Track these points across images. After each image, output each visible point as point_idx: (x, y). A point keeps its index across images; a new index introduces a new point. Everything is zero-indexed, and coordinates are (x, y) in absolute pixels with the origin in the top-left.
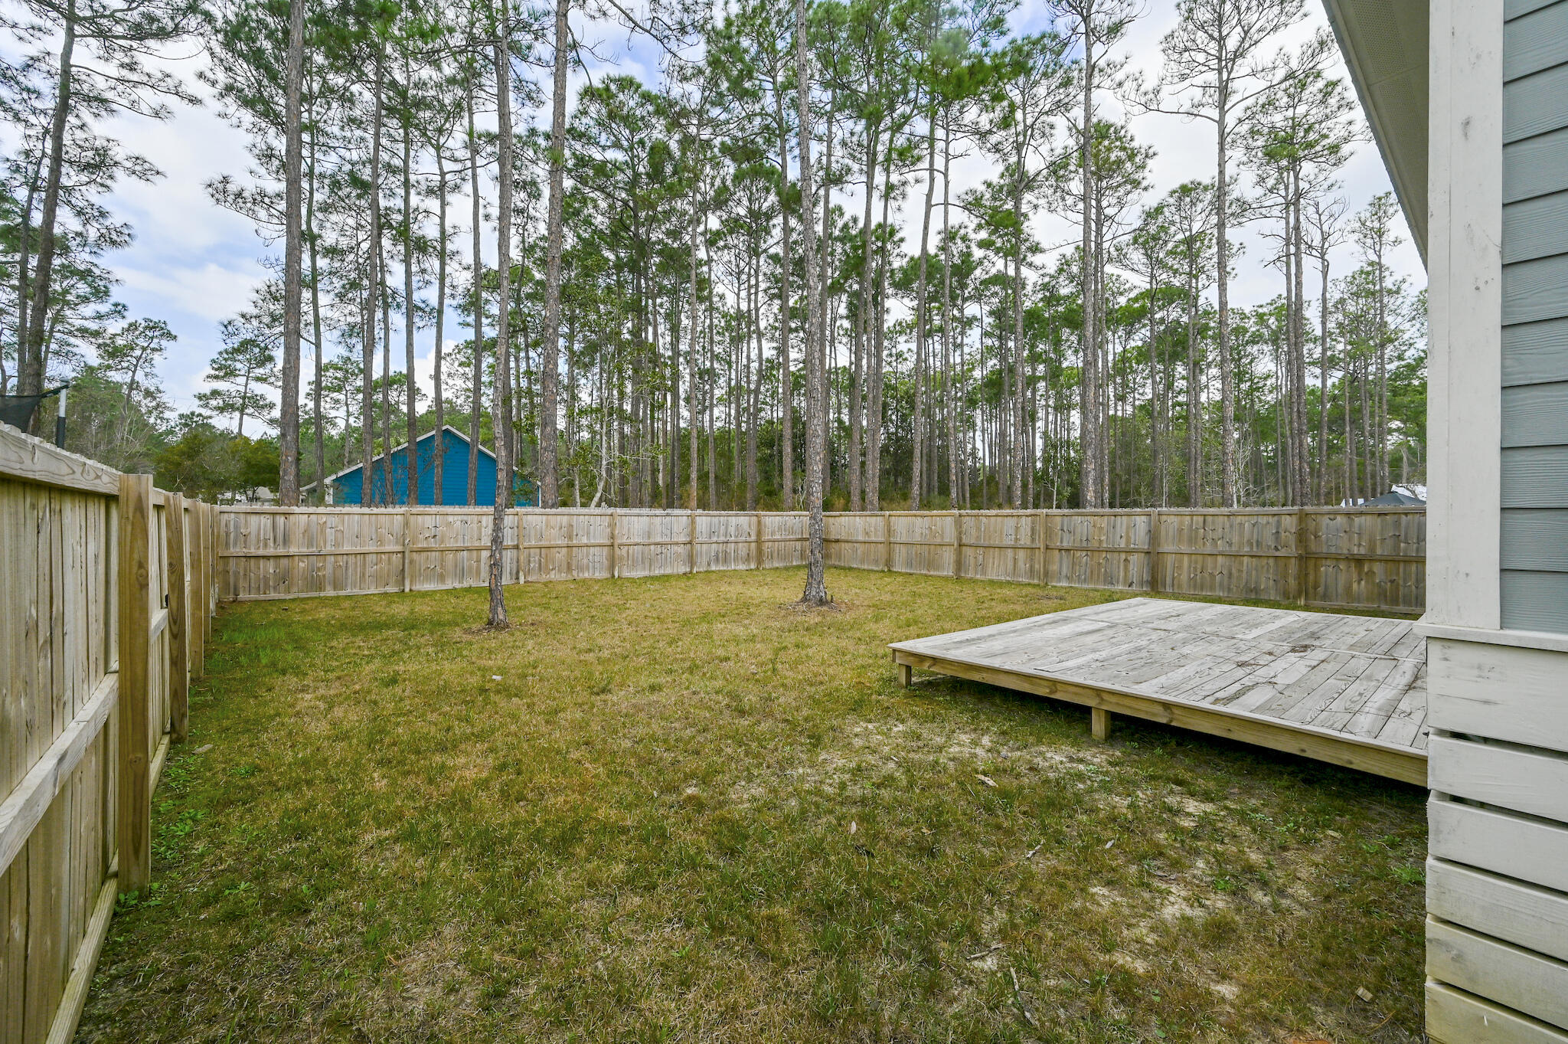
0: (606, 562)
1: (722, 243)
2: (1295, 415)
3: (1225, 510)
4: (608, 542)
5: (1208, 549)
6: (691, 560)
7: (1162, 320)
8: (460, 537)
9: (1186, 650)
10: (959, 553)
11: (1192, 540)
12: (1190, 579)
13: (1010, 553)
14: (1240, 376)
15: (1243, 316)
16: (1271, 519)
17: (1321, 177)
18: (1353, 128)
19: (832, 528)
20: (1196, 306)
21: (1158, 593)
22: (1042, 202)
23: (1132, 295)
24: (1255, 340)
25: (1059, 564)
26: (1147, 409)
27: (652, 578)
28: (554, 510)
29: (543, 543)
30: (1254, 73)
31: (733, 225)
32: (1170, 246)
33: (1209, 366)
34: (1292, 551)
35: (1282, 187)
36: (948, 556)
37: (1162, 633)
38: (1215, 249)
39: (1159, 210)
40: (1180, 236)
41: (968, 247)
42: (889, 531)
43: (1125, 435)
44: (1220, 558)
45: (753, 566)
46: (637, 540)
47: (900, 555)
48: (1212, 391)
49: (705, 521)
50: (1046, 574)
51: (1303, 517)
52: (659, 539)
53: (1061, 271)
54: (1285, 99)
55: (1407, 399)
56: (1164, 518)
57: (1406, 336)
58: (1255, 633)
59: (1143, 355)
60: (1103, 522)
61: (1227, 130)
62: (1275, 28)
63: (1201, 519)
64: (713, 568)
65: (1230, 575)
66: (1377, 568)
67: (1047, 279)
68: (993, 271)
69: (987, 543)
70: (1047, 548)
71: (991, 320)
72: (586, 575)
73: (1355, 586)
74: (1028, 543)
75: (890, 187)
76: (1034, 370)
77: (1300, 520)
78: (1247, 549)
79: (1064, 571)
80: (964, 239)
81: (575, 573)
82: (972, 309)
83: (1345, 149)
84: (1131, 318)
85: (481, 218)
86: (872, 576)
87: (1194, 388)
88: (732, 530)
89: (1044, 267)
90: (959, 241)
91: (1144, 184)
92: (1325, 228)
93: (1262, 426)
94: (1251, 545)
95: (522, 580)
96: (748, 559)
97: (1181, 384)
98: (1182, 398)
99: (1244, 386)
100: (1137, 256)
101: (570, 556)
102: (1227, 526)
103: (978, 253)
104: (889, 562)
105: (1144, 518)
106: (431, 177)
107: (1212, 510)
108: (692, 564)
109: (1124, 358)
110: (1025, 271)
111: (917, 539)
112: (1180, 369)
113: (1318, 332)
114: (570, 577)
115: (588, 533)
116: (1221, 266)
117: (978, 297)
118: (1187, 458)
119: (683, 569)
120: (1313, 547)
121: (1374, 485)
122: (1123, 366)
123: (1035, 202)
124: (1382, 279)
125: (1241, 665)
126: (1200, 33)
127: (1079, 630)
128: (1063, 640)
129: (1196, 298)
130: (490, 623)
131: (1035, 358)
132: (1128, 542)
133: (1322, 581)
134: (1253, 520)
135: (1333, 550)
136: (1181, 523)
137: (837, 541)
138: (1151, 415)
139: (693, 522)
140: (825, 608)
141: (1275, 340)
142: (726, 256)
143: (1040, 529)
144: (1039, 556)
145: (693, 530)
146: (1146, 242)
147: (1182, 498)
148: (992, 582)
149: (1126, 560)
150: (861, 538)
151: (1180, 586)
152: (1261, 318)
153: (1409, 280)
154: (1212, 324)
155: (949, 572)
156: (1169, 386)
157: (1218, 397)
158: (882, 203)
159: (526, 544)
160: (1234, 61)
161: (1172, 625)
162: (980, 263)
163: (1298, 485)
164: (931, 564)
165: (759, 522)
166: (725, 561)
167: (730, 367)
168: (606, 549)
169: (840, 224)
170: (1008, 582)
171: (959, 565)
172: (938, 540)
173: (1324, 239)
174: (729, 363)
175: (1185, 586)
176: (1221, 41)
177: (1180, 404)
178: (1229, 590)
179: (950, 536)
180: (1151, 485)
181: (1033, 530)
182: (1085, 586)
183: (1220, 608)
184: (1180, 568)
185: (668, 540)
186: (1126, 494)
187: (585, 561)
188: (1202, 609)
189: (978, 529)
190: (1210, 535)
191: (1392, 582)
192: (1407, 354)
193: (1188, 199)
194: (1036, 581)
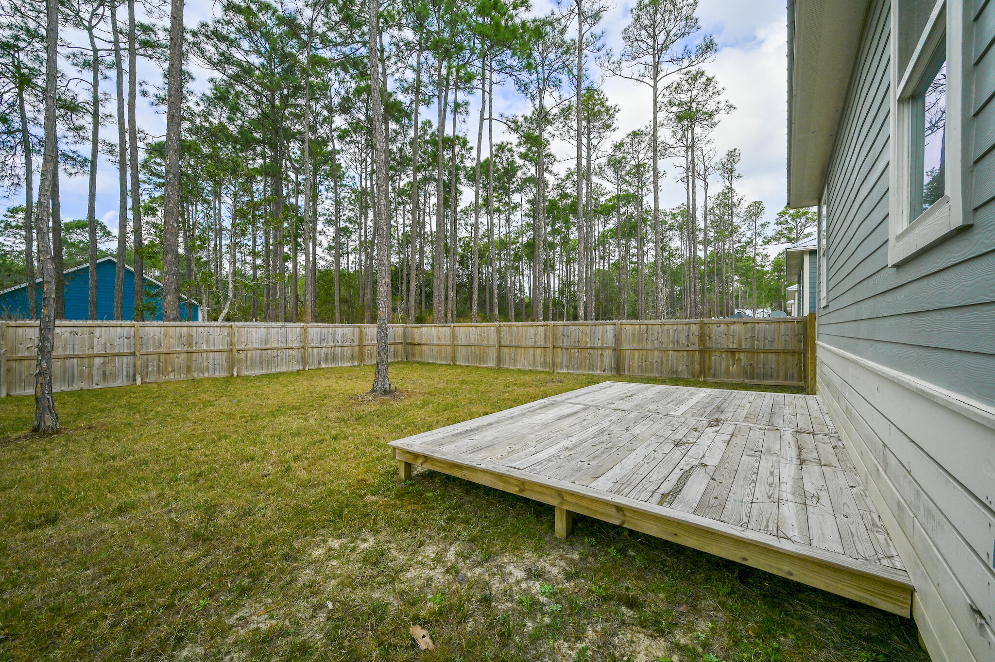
0: (225, 364)
1: (348, 139)
2: (691, 269)
3: (658, 321)
4: (228, 349)
5: (649, 346)
6: (304, 360)
7: (624, 214)
8: (69, 347)
9: (636, 431)
10: (499, 352)
11: (640, 341)
12: (639, 366)
13: (531, 351)
14: (663, 249)
15: (666, 215)
16: (684, 327)
17: (704, 136)
18: (720, 106)
19: (416, 336)
20: (641, 206)
21: (620, 375)
22: (557, 133)
23: (608, 197)
24: (671, 228)
25: (561, 357)
26: (616, 265)
27: (268, 376)
28: (173, 323)
29: (162, 350)
30: (672, 61)
31: (356, 127)
32: (628, 168)
33: (648, 242)
34: (697, 347)
35: (684, 139)
36: (492, 353)
37: (620, 413)
38: (652, 173)
39: (622, 144)
40: (633, 162)
41: (512, 156)
42: (454, 336)
43: (605, 278)
44: (656, 352)
45: (356, 364)
46: (254, 346)
47: (461, 352)
48: (650, 258)
49: (315, 331)
50: (554, 364)
51: (703, 325)
52: (275, 345)
53: (568, 177)
54: (687, 86)
55: (741, 264)
56: (624, 326)
57: (742, 230)
58: (683, 408)
59: (614, 233)
60: (588, 330)
61: (658, 93)
62: (683, 35)
63: (645, 327)
64: (323, 366)
65: (662, 362)
66: (743, 356)
67: (560, 182)
68: (529, 174)
69: (516, 345)
70: (554, 347)
71: (529, 206)
72: (206, 375)
73: (731, 368)
74: (543, 344)
75: (457, 105)
76: (554, 238)
77: (701, 328)
78: (671, 346)
79: (564, 363)
80: (510, 150)
81: (195, 374)
82: (516, 198)
83: (716, 118)
84: (607, 211)
85: (138, 93)
86: (441, 369)
87: (641, 255)
88: (339, 337)
89: (558, 174)
90: (507, 153)
91: (613, 127)
92: (706, 164)
93: (675, 277)
94: (674, 343)
95: (139, 381)
96: (352, 358)
97: (634, 251)
98: (635, 259)
99: (666, 254)
100: (610, 172)
101: (190, 360)
102: (660, 330)
103: (519, 161)
104: (454, 359)
105: (612, 327)
106: (85, 52)
107: (652, 321)
108: (305, 364)
109: (604, 236)
110: (547, 176)
111: (472, 342)
112: (633, 243)
113: (702, 226)
114: (190, 377)
115: (208, 342)
116: (655, 183)
117: (520, 189)
118: (636, 292)
119: (296, 368)
120: (708, 345)
121: (727, 309)
122: (603, 240)
123: (553, 132)
124: (732, 197)
125: (678, 444)
126: (643, 31)
127: (561, 413)
128: (546, 425)
129: (641, 201)
130: (35, 430)
131: (555, 232)
132: (603, 343)
133: (713, 365)
134: (675, 327)
135: (719, 346)
136: (634, 330)
137: (419, 344)
138: (618, 268)
139: (306, 332)
140: (388, 397)
141: (681, 229)
142: (353, 148)
143: (550, 334)
144: (549, 352)
145: (306, 337)
146: (614, 165)
147: (634, 315)
148: (520, 371)
149: (602, 354)
150: (435, 342)
151: (633, 371)
152: (674, 216)
153: (745, 198)
154: (650, 218)
155: (492, 364)
156: (627, 252)
157: (652, 260)
158: (452, 116)
159: (144, 351)
160: (661, 51)
161: (627, 405)
162: (520, 168)
163: (693, 309)
164: (481, 359)
165: (361, 332)
166: (334, 360)
167: (361, 229)
168: (225, 355)
169: (430, 132)
170: (530, 371)
171: (499, 359)
172: (486, 343)
173: (705, 170)
174: (360, 224)
175: (636, 370)
176: (654, 37)
177: (633, 263)
178: (661, 372)
179: (493, 340)
180: (618, 308)
181: (545, 335)
182: (577, 372)
183: (659, 388)
184: (633, 358)
185: (283, 345)
186: (605, 314)
187: (205, 364)
188: (646, 389)
189: (511, 335)
190: (650, 338)
191: (751, 365)
192: (743, 240)
193: (636, 140)
194: (547, 370)
